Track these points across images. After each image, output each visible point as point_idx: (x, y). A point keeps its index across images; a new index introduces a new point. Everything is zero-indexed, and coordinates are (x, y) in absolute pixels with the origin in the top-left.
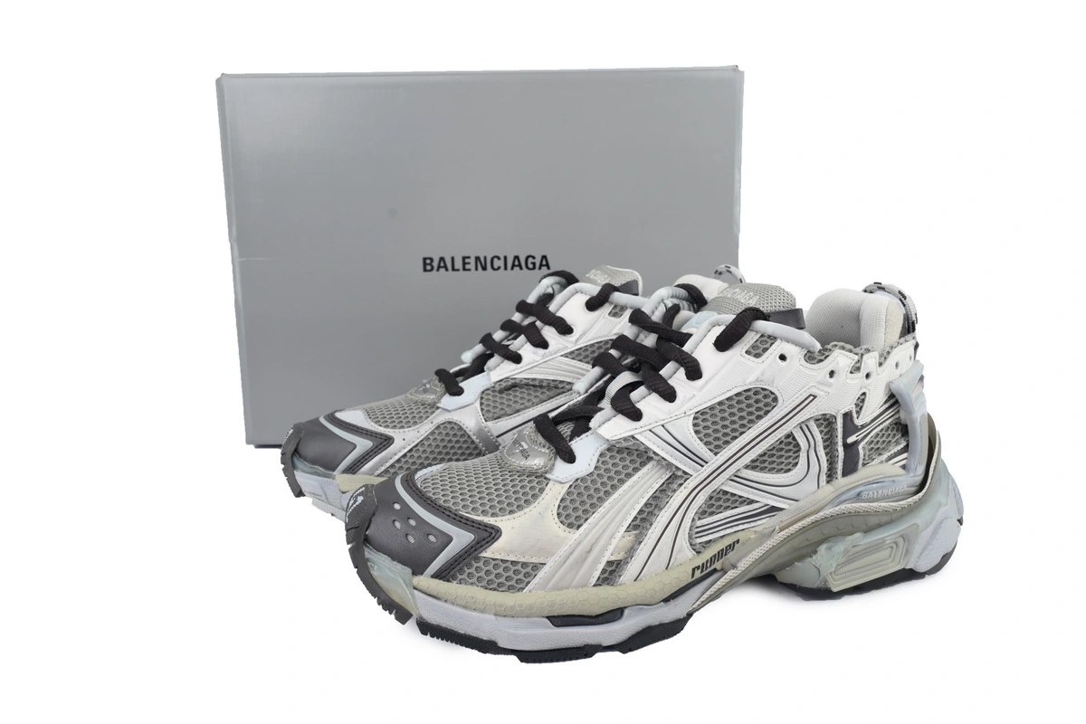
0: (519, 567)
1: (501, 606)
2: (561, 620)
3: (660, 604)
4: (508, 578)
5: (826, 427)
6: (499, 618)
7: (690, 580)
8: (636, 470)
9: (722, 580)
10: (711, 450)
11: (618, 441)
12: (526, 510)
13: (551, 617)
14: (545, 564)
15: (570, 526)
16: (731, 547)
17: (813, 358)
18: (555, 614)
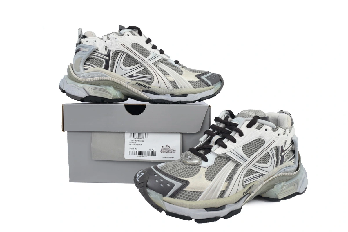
0: (195, 193)
1: (191, 205)
2: (208, 209)
3: (234, 204)
4: (193, 197)
5: (277, 150)
6: (191, 209)
7: (243, 196)
8: (226, 163)
9: (250, 196)
10: (248, 157)
11: (221, 155)
12: (195, 176)
13: (206, 208)
14: (203, 192)
15: (209, 180)
16: (252, 186)
17: (274, 130)
18: (207, 207)
